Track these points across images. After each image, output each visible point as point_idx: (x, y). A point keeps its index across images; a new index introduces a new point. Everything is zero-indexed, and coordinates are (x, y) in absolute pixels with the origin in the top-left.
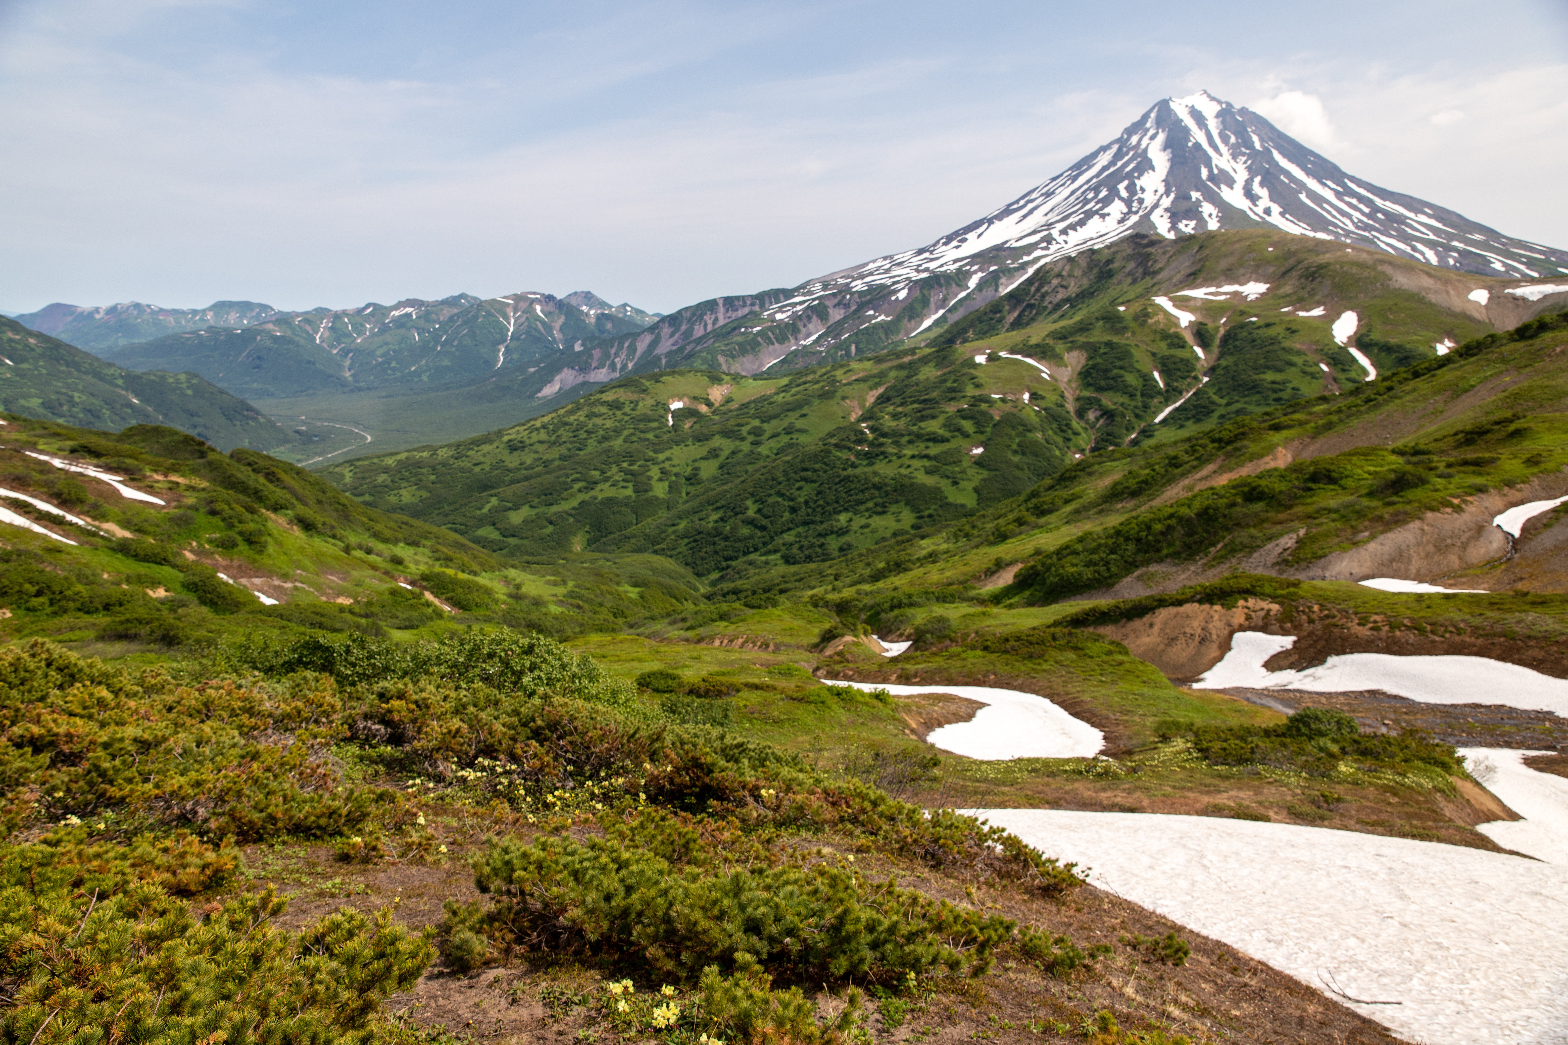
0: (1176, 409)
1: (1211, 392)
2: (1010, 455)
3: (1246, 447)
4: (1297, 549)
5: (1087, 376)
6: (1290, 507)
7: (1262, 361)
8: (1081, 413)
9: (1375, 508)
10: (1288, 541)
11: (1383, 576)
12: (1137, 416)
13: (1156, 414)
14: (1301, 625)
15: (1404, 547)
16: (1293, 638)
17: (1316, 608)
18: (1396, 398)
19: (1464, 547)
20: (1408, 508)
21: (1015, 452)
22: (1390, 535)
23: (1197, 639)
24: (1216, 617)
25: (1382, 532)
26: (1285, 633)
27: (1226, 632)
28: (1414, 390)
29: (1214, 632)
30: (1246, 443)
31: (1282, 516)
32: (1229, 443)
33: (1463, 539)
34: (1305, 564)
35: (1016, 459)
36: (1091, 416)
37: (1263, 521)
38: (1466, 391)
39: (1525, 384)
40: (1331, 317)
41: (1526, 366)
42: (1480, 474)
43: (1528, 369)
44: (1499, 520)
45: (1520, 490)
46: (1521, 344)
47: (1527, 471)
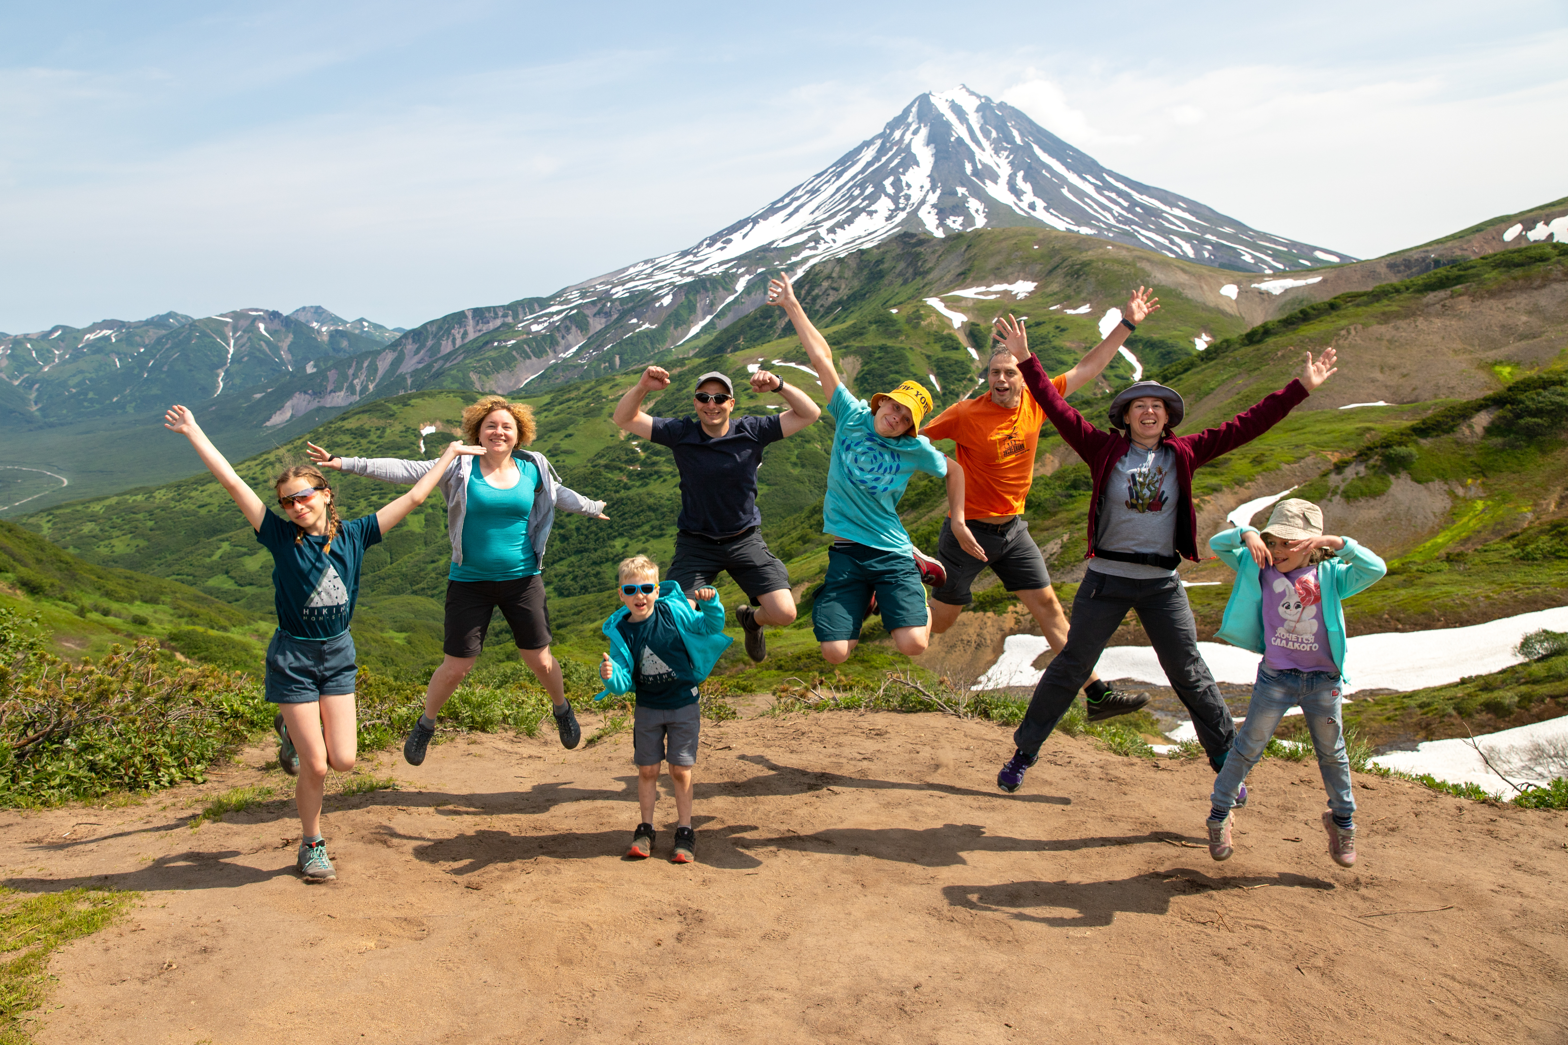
2: (789, 468)
4: (1062, 553)
5: (862, 382)
6: (1054, 514)
10: (1053, 547)
21: (795, 465)
23: (973, 644)
24: (989, 623)
27: (999, 636)
29: (988, 637)
31: (1048, 523)
34: (1068, 567)
35: (796, 472)
38: (1207, 394)
39: (1255, 386)
40: (1098, 314)
41: (1255, 370)
42: (1216, 475)
43: (1256, 373)
44: (1231, 516)
45: (1248, 488)
46: (1250, 349)
47: (1253, 470)
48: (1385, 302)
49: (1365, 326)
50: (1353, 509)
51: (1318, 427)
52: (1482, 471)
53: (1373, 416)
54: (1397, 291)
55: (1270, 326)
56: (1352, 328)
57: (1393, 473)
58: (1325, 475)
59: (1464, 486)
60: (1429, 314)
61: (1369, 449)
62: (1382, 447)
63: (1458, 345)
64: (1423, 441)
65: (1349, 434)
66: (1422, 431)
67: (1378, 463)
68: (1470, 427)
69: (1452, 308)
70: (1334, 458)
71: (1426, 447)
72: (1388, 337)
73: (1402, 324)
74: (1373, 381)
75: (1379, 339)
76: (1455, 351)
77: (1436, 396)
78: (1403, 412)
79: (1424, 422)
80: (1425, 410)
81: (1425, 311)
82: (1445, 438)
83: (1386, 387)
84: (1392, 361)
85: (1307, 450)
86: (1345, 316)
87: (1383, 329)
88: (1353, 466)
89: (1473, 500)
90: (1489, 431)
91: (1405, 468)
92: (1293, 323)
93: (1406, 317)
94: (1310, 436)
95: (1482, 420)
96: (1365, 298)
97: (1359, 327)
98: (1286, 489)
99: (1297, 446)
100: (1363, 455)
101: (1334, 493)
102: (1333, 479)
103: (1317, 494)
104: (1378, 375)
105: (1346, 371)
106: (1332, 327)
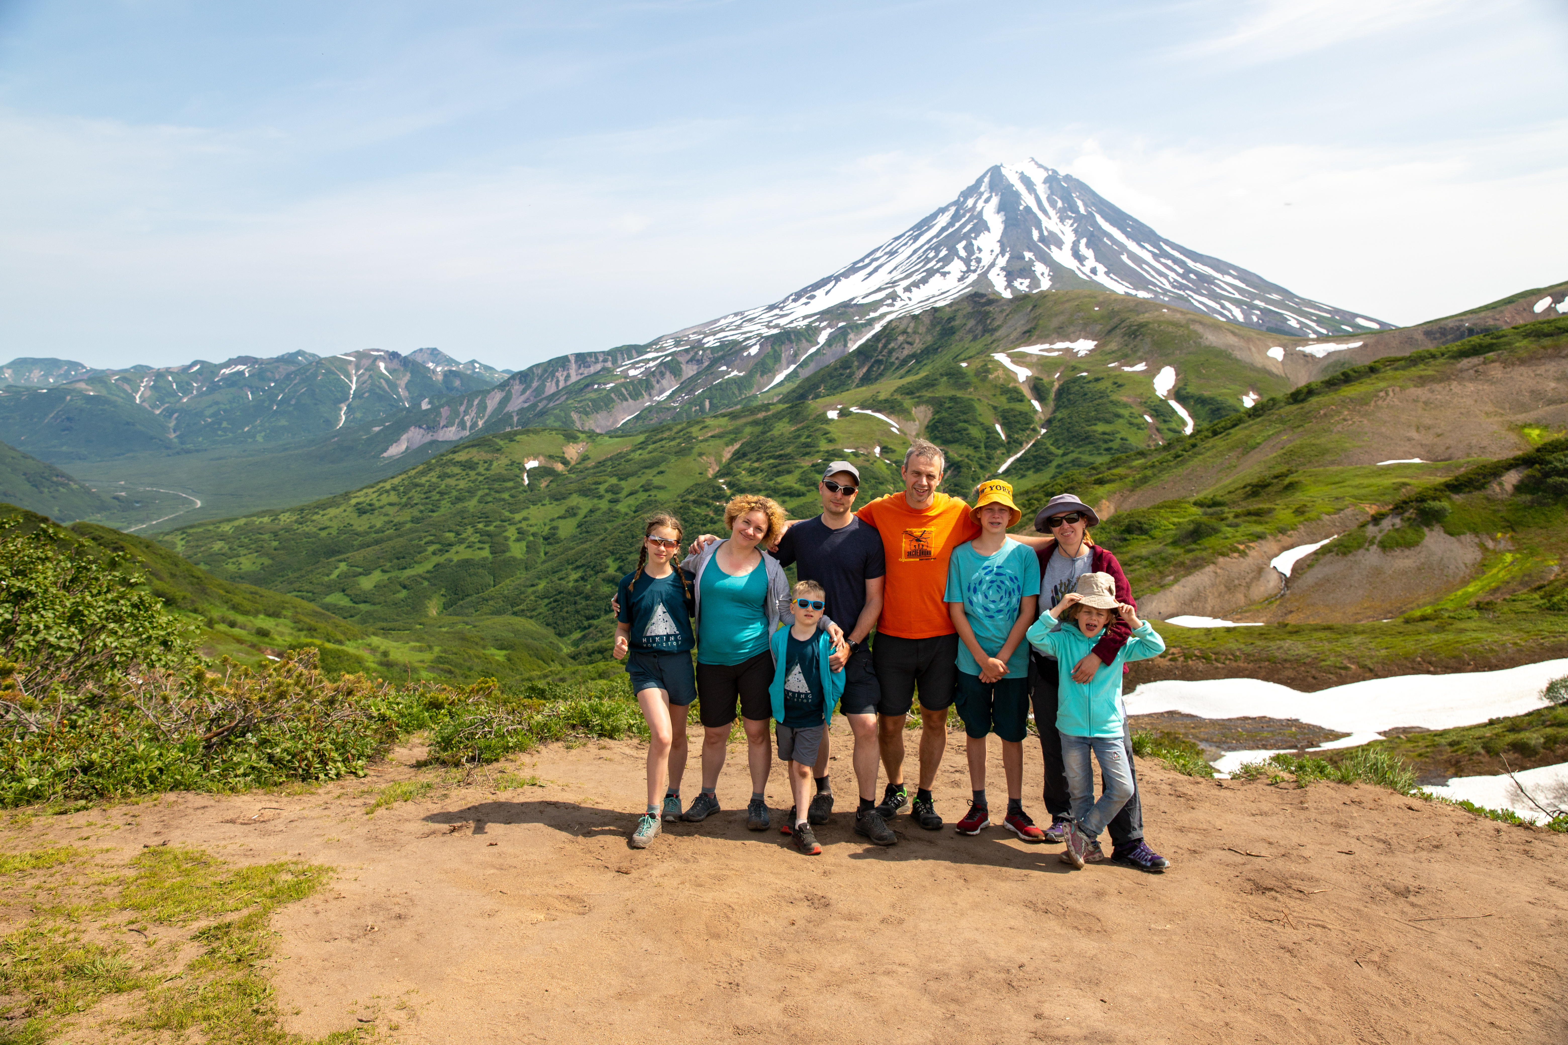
0: (1018, 460)
1: (1049, 443)
5: (934, 429)
7: (1093, 414)
9: (1178, 555)
11: (1185, 614)
12: (982, 467)
13: (999, 465)
15: (1201, 588)
19: (1248, 586)
20: (1204, 554)
22: (1191, 578)
25: (1184, 576)
28: (1213, 447)
33: (1248, 580)
38: (1253, 448)
39: (1298, 442)
40: (1152, 372)
41: (1299, 426)
42: (1260, 523)
43: (1300, 429)
44: (1274, 562)
45: (1290, 536)
46: (1294, 407)
47: (1296, 520)
48: (1422, 366)
49: (1402, 389)
50: (1389, 559)
51: (1357, 481)
52: (1511, 526)
53: (1409, 472)
54: (1433, 357)
55: (1314, 386)
56: (1390, 390)
57: (1427, 526)
58: (1363, 526)
59: (1494, 539)
60: (1463, 378)
61: (1405, 502)
62: (1417, 501)
63: (1489, 408)
64: (1455, 497)
65: (1386, 488)
66: (1455, 487)
67: (1413, 516)
68: (1501, 484)
69: (1484, 373)
70: (1372, 510)
71: (1458, 503)
72: (1424, 399)
73: (1437, 387)
74: (1409, 439)
75: (1416, 401)
76: (1486, 413)
77: (1468, 455)
78: (1437, 469)
79: (1457, 479)
80: (1458, 468)
81: (1458, 376)
82: (1476, 494)
83: (1422, 445)
84: (1428, 421)
85: (1346, 503)
86: (1384, 379)
87: (1419, 391)
88: (1389, 518)
89: (1502, 553)
90: (1519, 489)
91: (1438, 521)
92: (1335, 384)
93: (1441, 381)
94: (1349, 489)
95: (1511, 478)
96: (1403, 363)
97: (1397, 389)
98: (1326, 537)
99: (1337, 498)
100: (1399, 508)
101: (1372, 543)
102: (1371, 530)
103: (1355, 544)
104: (1414, 434)
105: (1384, 430)
106: (1371, 388)
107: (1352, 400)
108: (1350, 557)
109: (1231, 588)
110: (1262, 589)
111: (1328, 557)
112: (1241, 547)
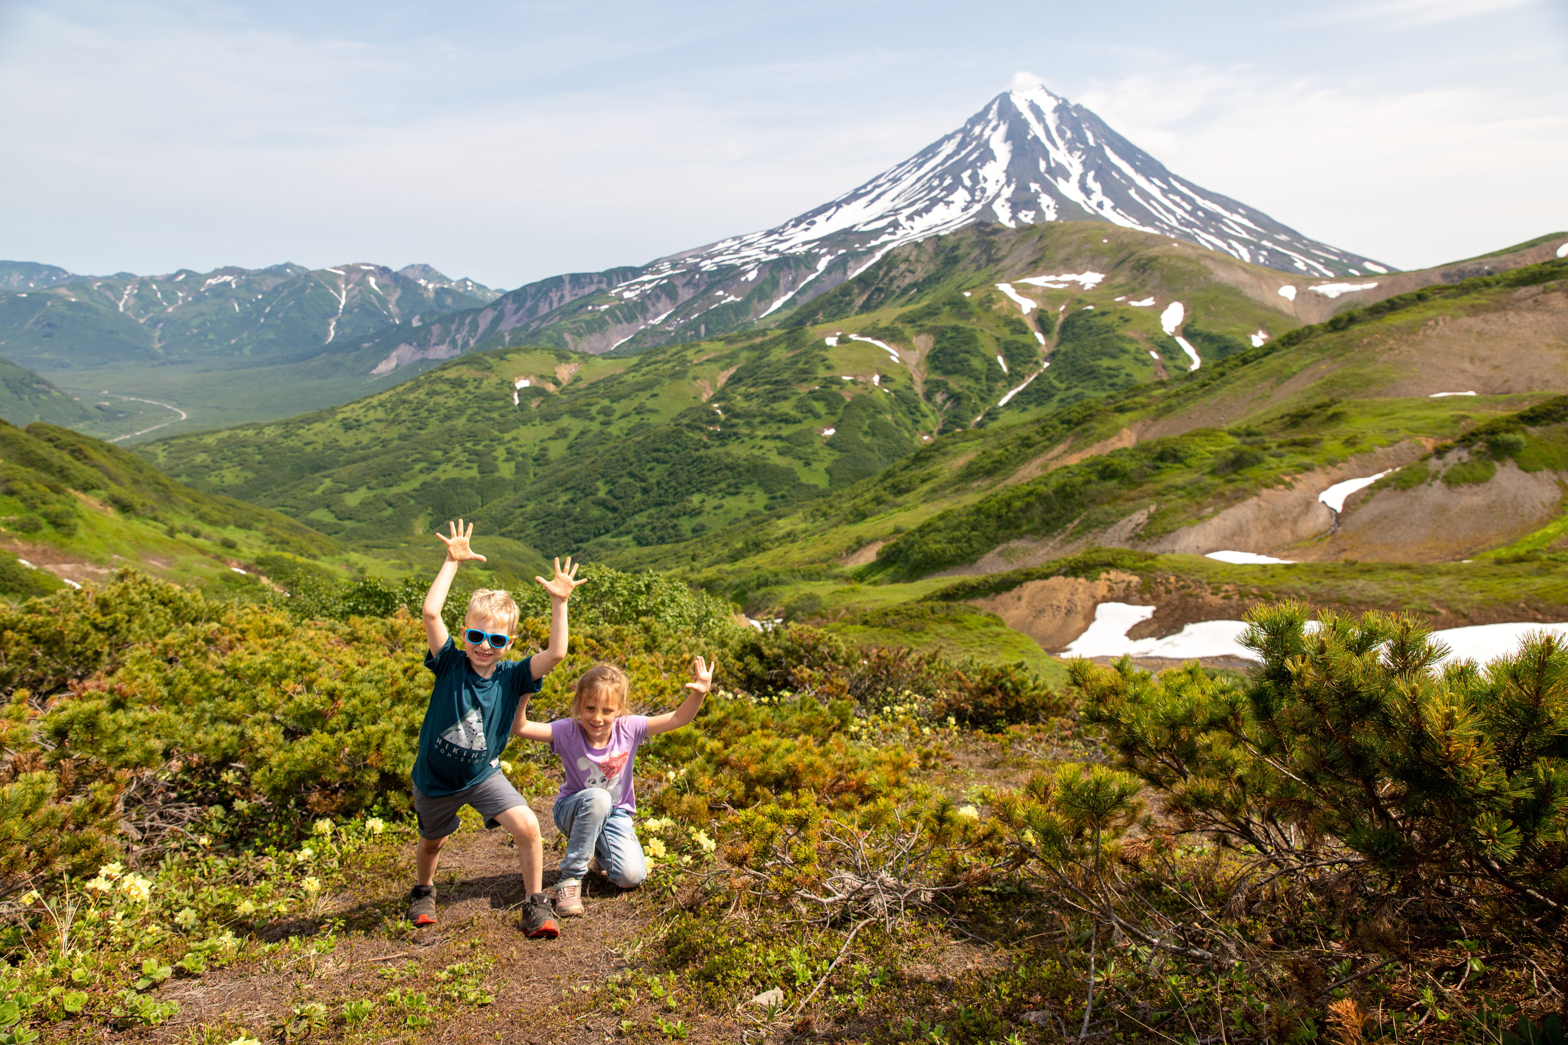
0: (1020, 393)
1: (1051, 377)
2: (861, 437)
3: (1094, 428)
4: (1149, 524)
5: (935, 359)
6: (1141, 485)
7: (1098, 348)
8: (929, 396)
9: (1217, 485)
10: (1140, 517)
11: (1226, 548)
12: (982, 399)
13: (999, 397)
14: (1159, 596)
15: (1243, 522)
16: (1152, 608)
17: (1172, 579)
18: (1228, 383)
19: (1295, 521)
20: (1247, 485)
21: (866, 433)
22: (1232, 511)
23: (1063, 611)
24: (1081, 589)
25: (1225, 508)
26: (1145, 603)
27: (1090, 604)
28: (1244, 376)
29: (1079, 603)
30: (1094, 424)
31: (1134, 493)
32: (1078, 424)
33: (1294, 514)
34: (1155, 539)
35: (867, 440)
36: (939, 398)
37: (1117, 498)
38: (1288, 377)
39: (1340, 372)
40: (1160, 307)
41: (1339, 355)
42: (1307, 454)
43: (1341, 358)
44: (1323, 496)
45: (1340, 469)
46: (1334, 336)
47: (1346, 452)
48: (1475, 295)
49: (1454, 318)
50: (1455, 495)
51: (1409, 413)
53: (1466, 405)
54: (1487, 285)
55: (1356, 313)
56: (1440, 319)
57: (1499, 460)
58: (1425, 459)
60: (1520, 309)
61: (1473, 434)
62: (1487, 433)
63: (1551, 340)
64: (1531, 430)
65: (1444, 421)
66: (1531, 419)
67: (1483, 449)
69: (1544, 303)
70: (1429, 444)
71: (1535, 436)
72: (1477, 329)
73: (1492, 317)
74: (1463, 371)
75: (1468, 331)
76: (1548, 346)
77: (1529, 389)
78: (1497, 403)
79: (1532, 410)
80: (1521, 401)
81: (1515, 305)
82: (1555, 426)
83: (1476, 377)
84: (1482, 353)
85: (1401, 435)
86: (1433, 308)
87: (1472, 321)
88: (1455, 451)
91: (1511, 456)
93: (1496, 310)
94: (1402, 421)
96: (1453, 291)
97: (1448, 318)
98: (1380, 471)
99: (1390, 430)
100: (1466, 441)
101: (1435, 477)
102: (1434, 464)
103: (1416, 478)
104: (1467, 366)
105: (1434, 360)
106: (1419, 317)
107: (1398, 329)
108: (1410, 492)
109: (1276, 522)
110: (1311, 524)
111: (1385, 492)
112: (1287, 479)
